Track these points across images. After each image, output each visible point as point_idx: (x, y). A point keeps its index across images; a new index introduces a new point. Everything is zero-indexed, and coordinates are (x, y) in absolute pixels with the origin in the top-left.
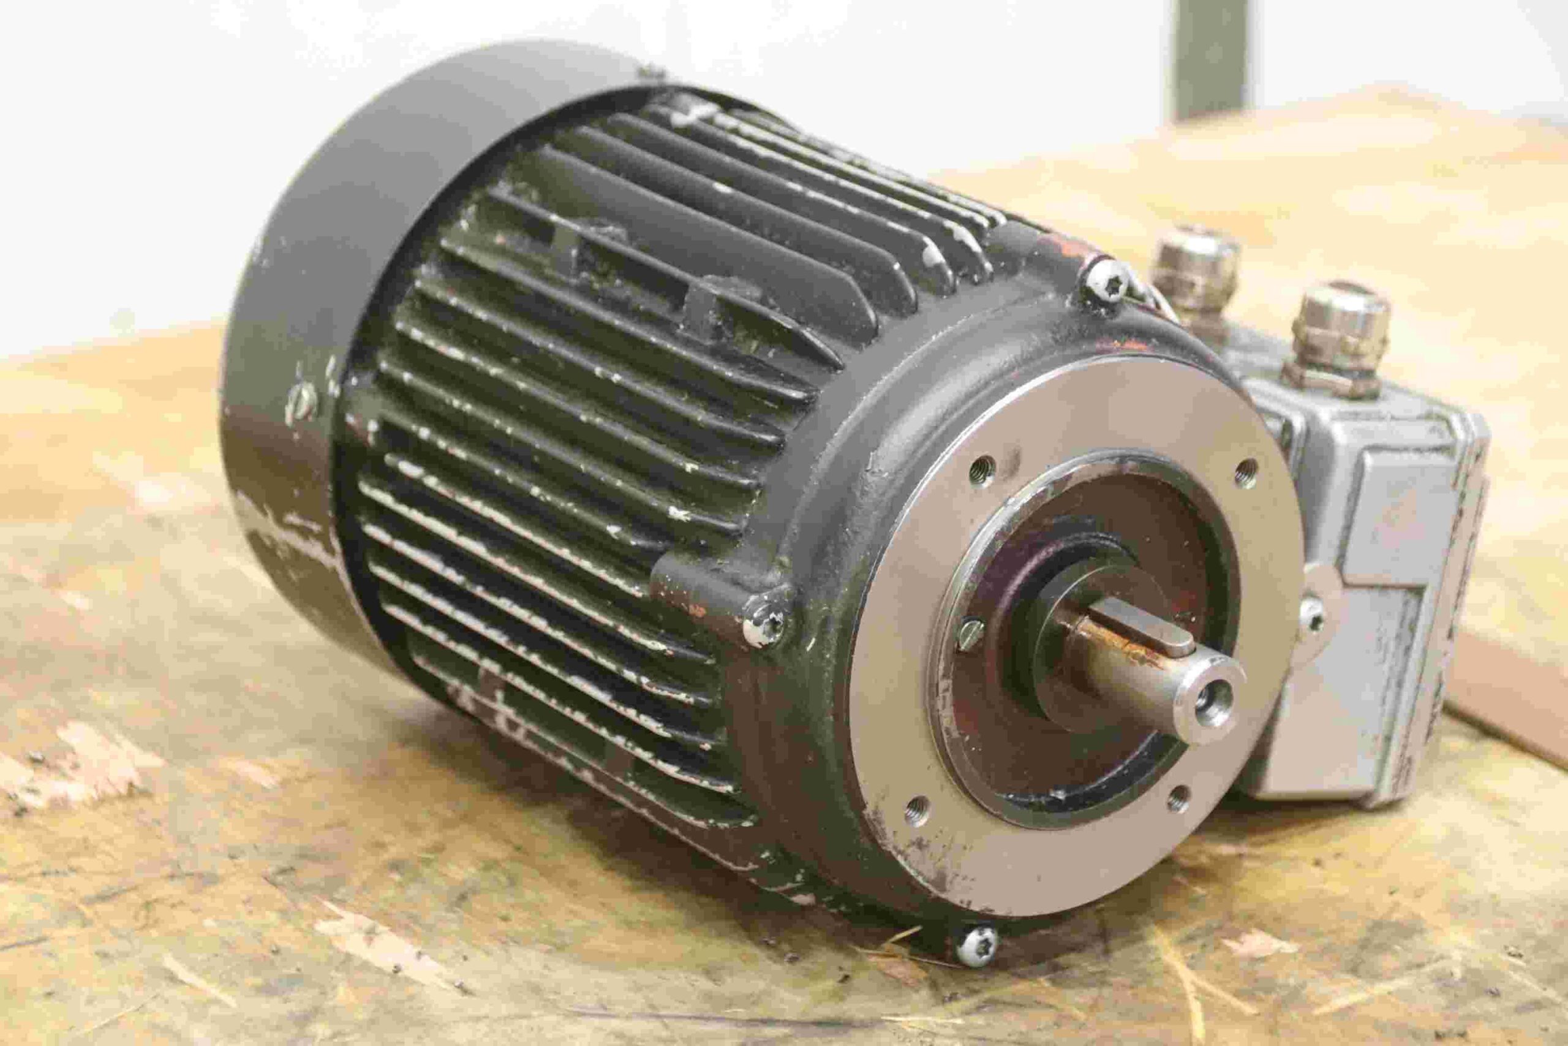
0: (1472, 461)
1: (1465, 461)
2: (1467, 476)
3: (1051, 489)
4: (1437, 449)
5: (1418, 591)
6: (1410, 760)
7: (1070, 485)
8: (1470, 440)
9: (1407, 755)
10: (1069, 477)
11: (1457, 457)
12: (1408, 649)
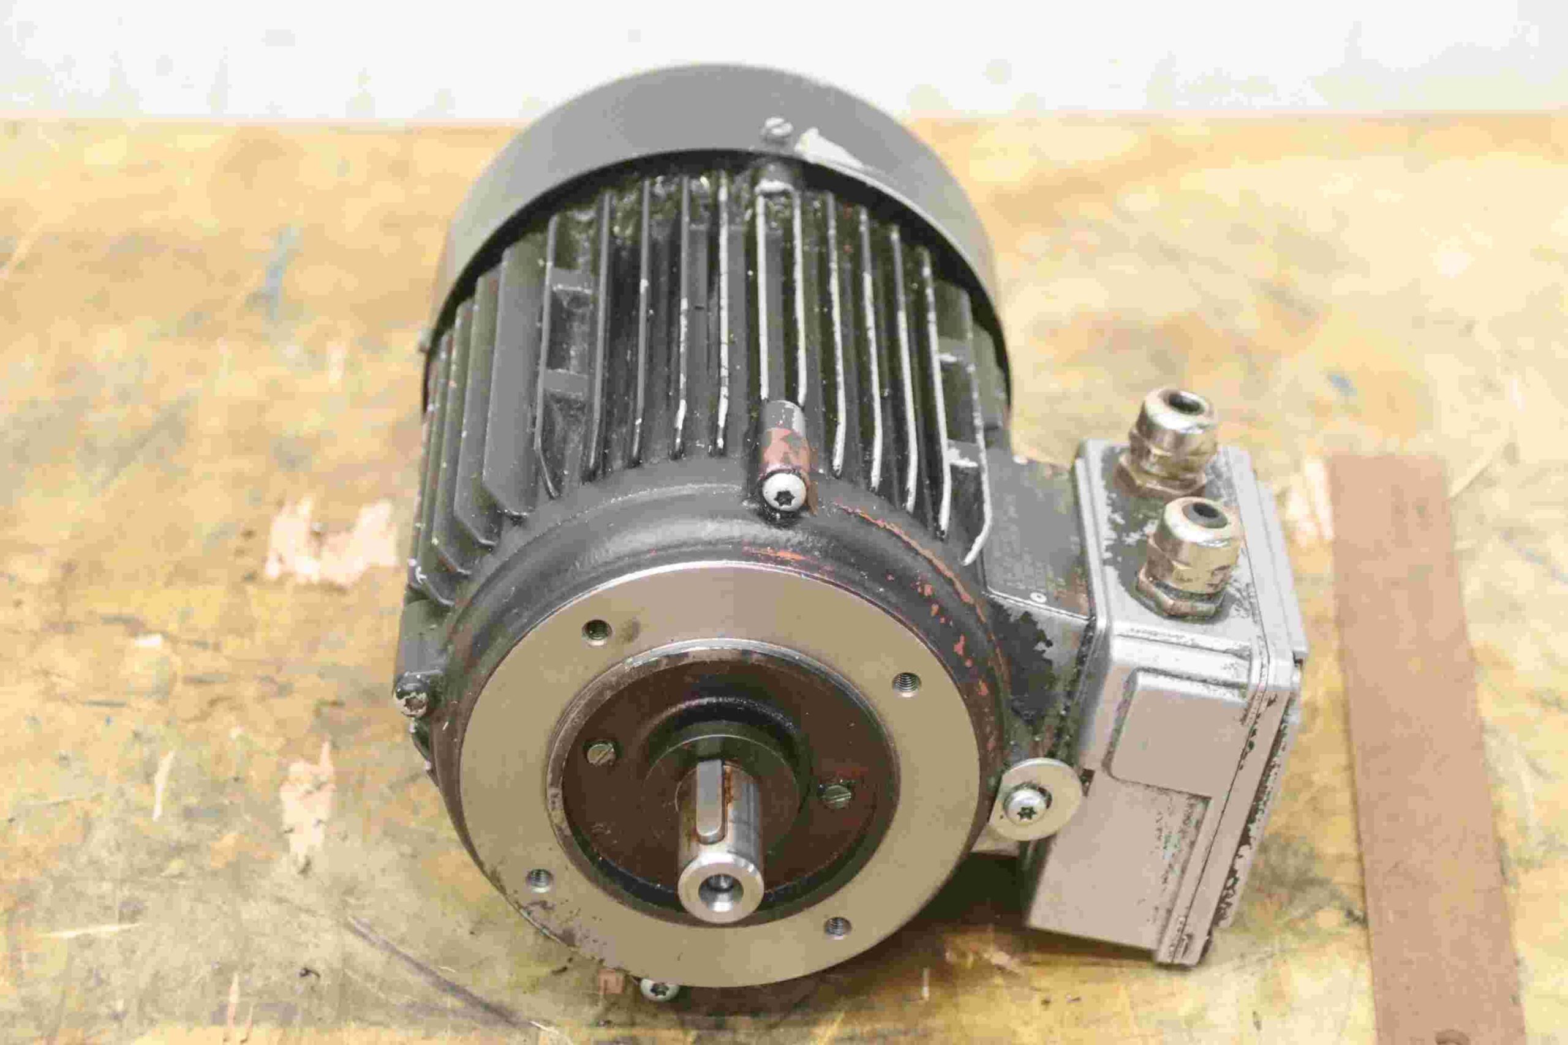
0: (1265, 704)
1: (1255, 703)
2: (1258, 716)
3: (665, 661)
4: (1227, 685)
5: (1206, 800)
6: (1190, 936)
7: (686, 661)
8: (1263, 684)
9: (1188, 930)
10: (686, 655)
11: (1249, 696)
12: (1192, 844)
